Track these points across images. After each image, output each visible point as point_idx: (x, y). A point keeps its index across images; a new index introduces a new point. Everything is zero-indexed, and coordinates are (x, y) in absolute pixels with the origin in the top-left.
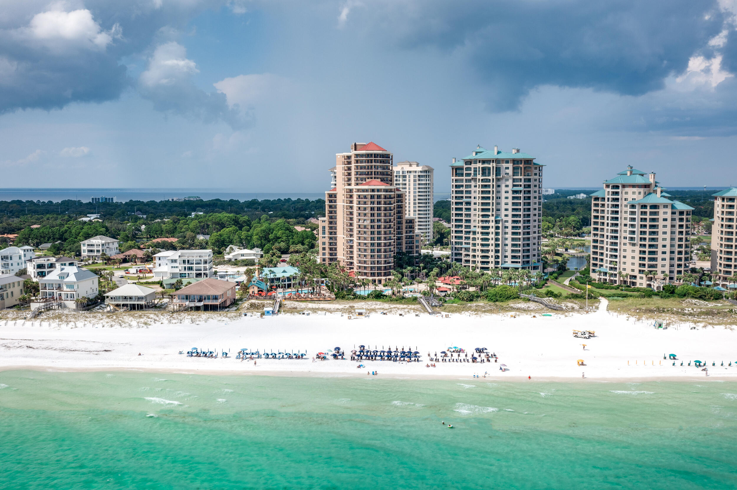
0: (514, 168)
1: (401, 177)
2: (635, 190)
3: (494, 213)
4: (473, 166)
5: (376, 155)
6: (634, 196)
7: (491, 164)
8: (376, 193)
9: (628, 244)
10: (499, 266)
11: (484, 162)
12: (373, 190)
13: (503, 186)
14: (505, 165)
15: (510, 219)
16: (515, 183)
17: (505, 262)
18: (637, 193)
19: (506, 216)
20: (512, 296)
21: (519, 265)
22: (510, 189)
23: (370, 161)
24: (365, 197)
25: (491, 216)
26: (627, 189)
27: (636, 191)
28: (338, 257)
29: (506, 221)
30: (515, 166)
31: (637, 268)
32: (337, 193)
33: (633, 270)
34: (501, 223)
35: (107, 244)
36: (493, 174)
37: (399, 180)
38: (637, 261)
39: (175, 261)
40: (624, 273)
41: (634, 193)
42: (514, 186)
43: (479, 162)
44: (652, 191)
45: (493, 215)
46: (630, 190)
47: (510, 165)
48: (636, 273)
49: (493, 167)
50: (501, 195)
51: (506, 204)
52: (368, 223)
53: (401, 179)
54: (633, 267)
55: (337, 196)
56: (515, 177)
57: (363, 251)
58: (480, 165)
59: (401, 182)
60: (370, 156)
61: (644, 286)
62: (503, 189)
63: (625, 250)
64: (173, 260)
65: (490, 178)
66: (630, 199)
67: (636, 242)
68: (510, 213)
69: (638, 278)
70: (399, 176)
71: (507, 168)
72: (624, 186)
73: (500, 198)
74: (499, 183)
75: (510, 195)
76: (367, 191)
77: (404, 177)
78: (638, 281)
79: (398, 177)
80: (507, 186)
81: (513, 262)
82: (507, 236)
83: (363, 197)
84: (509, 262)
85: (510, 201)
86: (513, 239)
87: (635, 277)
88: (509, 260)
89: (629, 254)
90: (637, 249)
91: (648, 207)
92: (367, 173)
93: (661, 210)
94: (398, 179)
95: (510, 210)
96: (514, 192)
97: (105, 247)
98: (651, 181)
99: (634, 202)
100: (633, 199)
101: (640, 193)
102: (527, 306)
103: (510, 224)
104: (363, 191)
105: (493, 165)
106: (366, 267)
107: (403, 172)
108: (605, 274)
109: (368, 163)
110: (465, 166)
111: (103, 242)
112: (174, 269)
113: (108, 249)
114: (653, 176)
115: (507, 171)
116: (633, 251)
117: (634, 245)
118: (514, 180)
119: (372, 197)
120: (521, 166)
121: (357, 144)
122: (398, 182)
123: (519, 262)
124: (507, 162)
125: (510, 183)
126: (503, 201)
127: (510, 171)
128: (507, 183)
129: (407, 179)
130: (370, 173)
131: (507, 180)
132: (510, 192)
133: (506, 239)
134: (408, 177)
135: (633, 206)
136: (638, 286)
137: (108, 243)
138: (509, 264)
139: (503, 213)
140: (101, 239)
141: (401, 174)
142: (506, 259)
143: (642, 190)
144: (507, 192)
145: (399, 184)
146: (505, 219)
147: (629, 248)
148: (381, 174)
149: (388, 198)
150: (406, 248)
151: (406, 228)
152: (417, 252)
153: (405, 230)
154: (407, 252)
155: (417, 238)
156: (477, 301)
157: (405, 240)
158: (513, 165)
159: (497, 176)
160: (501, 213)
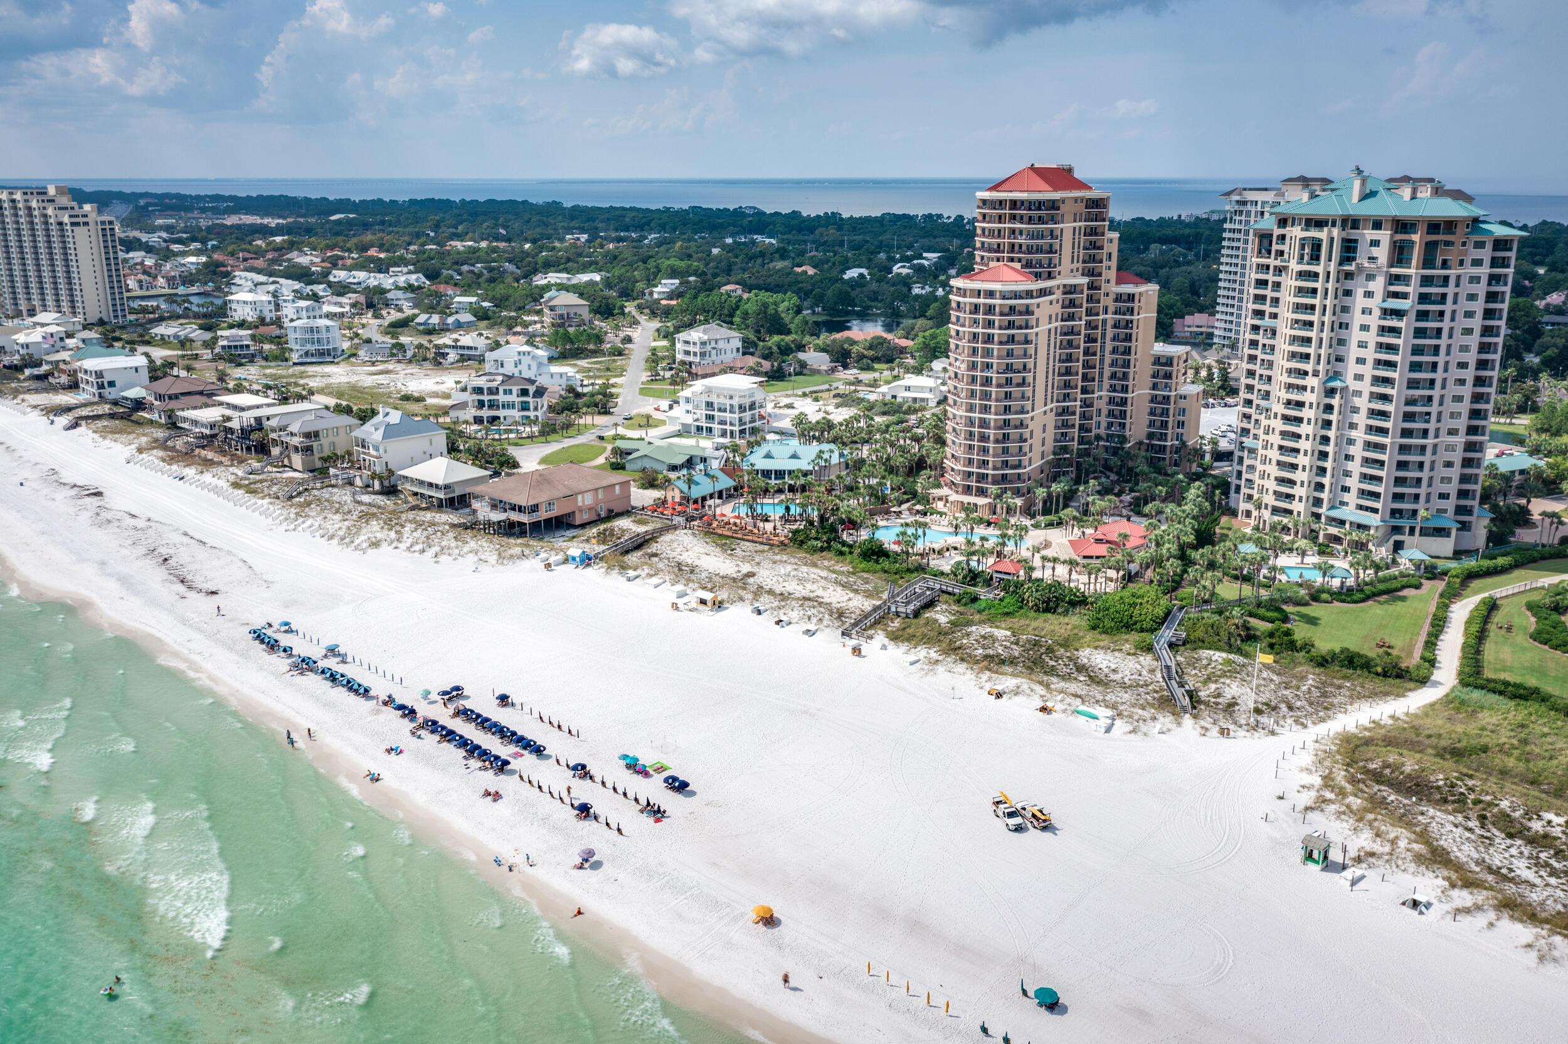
0: (1394, 245)
3: (1321, 368)
4: (1288, 232)
5: (1014, 204)
7: (1329, 229)
10: (1320, 511)
11: (1309, 223)
13: (1360, 292)
14: (1369, 234)
15: (1366, 387)
16: (1393, 288)
17: (1342, 503)
19: (1359, 377)
20: (1138, 626)
21: (1373, 520)
22: (1376, 303)
23: (1002, 218)
25: (1310, 374)
29: (1358, 393)
30: (1399, 237)
34: (1338, 396)
35: (713, 343)
36: (1329, 259)
39: (689, 401)
42: (1388, 295)
43: (1300, 223)
45: (1316, 374)
47: (1384, 236)
49: (1332, 239)
50: (1352, 318)
51: (1362, 345)
52: (963, 369)
56: (1392, 271)
58: (1297, 232)
60: (1003, 204)
62: (1359, 301)
64: (687, 398)
65: (1319, 269)
68: (1368, 371)
71: (1375, 243)
73: (1347, 328)
74: (1349, 284)
75: (1374, 321)
80: (1369, 294)
81: (1360, 507)
82: (1354, 434)
84: (1352, 506)
85: (1373, 338)
86: (1370, 445)
88: (1351, 498)
95: (1370, 362)
96: (1387, 313)
102: (1113, 666)
103: (1363, 403)
105: (1330, 232)
109: (1000, 222)
110: (1277, 232)
111: (706, 337)
112: (688, 415)
113: (714, 352)
115: (1375, 252)
118: (1391, 279)
120: (1416, 238)
123: (1375, 511)
124: (1377, 225)
125: (1378, 285)
126: (1356, 335)
127: (1382, 253)
128: (1372, 286)
130: (1001, 248)
131: (1370, 277)
132: (1377, 313)
133: (1351, 442)
137: (716, 341)
138: (1349, 513)
139: (1350, 368)
142: (1346, 497)
144: (1366, 311)
146: (1353, 385)
148: (1030, 250)
149: (1021, 313)
150: (1150, 426)
151: (1153, 377)
152: (1179, 437)
153: (1149, 381)
154: (1150, 436)
155: (1182, 403)
156: (1066, 613)
157: (1146, 406)
158: (1392, 236)
159: (1340, 264)
160: (1346, 368)
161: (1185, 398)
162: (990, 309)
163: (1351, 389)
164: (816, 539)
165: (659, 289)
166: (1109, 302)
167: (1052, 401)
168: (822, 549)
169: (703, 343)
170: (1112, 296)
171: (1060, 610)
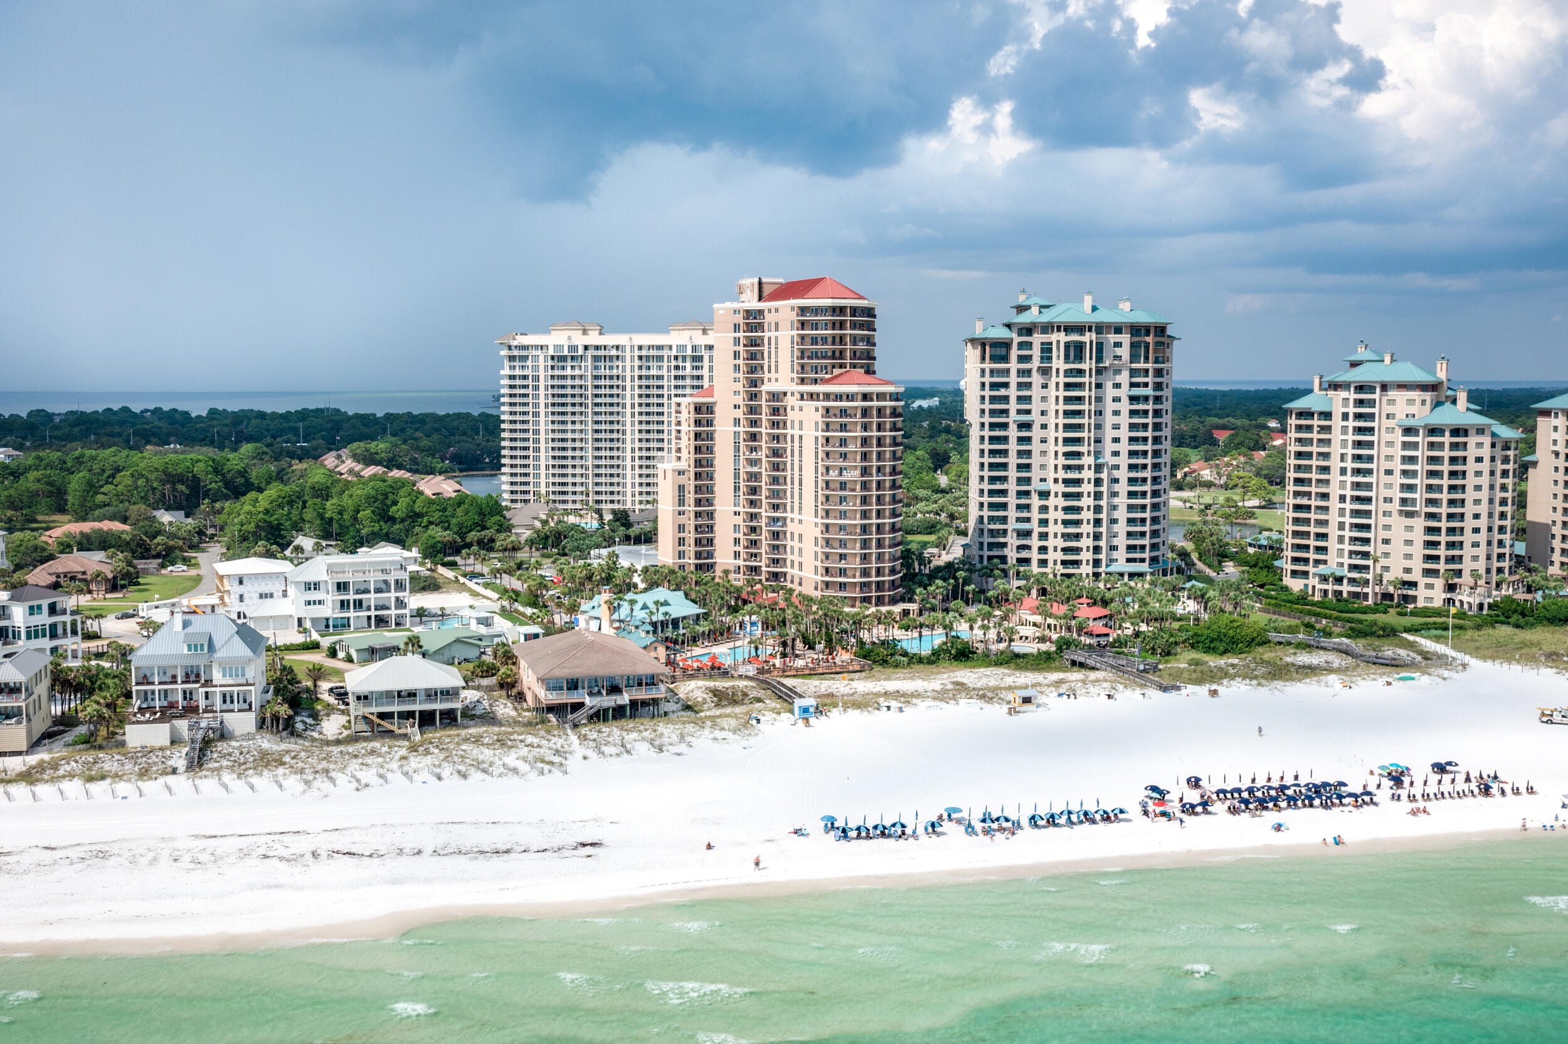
0: (1133, 345)
1: (688, 359)
2: (1415, 395)
3: (1092, 448)
4: (1037, 339)
5: (852, 311)
6: (1412, 410)
7: (1088, 334)
8: (875, 403)
9: (1395, 514)
10: (1100, 570)
11: (1069, 329)
12: (866, 397)
13: (1109, 385)
14: (1113, 338)
15: (1124, 461)
16: (1135, 380)
17: (1114, 561)
18: (1418, 402)
19: (1116, 454)
21: (1144, 567)
22: (1124, 392)
23: (837, 325)
24: (844, 412)
25: (1086, 454)
26: (1392, 394)
27: (1416, 398)
28: (717, 560)
29: (1117, 467)
30: (1136, 339)
31: (1418, 565)
32: (715, 403)
33: (1408, 571)
34: (1105, 470)
36: (1091, 359)
37: (684, 368)
38: (1418, 551)
39: (316, 586)
40: (1387, 576)
41: (1411, 402)
42: (1133, 385)
43: (1059, 330)
44: (1443, 399)
45: (1089, 453)
46: (1400, 396)
47: (1125, 338)
48: (1416, 576)
49: (1091, 342)
50: (1106, 406)
51: (1116, 427)
52: (853, 475)
53: (688, 365)
54: (1408, 564)
55: (717, 409)
56: (1134, 366)
57: (837, 544)
58: (1059, 338)
59: (688, 371)
60: (838, 311)
61: (1438, 603)
62: (1110, 392)
63: (1387, 527)
64: (310, 584)
65: (1085, 366)
66: (1400, 416)
67: (1418, 509)
68: (1124, 447)
69: (1421, 586)
70: (684, 358)
71: (1118, 345)
72: (1384, 387)
73: (1103, 414)
74: (1102, 379)
75: (1125, 406)
76: (850, 397)
77: (697, 359)
78: (1421, 593)
79: (680, 359)
80: (1117, 386)
81: (1129, 560)
82: (1117, 501)
83: (838, 413)
84: (1123, 560)
85: (1125, 420)
86: (1131, 508)
87: (1413, 585)
88: (1121, 555)
89: (1398, 534)
90: (1420, 523)
91: (1447, 434)
92: (830, 354)
93: (1472, 440)
94: (681, 364)
95: (1125, 440)
96: (1133, 399)
98: (1442, 375)
99: (1411, 422)
100: (1407, 416)
101: (1423, 402)
103: (1123, 474)
104: (839, 397)
105: (1089, 336)
106: (845, 584)
107: (694, 348)
108: (1339, 580)
109: (834, 329)
110: (1016, 339)
112: (312, 607)
114: (1444, 365)
115: (1119, 351)
116: (1409, 528)
117: (1410, 515)
118: (1133, 373)
119: (865, 412)
120: (1149, 339)
121: (764, 280)
122: (680, 373)
123: (1145, 560)
124: (1118, 330)
125: (1124, 378)
126: (1109, 420)
127: (1124, 352)
128: (1119, 379)
129: (706, 363)
130: (837, 354)
131: (1118, 372)
132: (1125, 400)
133: (1116, 508)
134: (706, 359)
135: (1408, 431)
136: (1421, 603)
138: (1122, 566)
139: (1109, 447)
141: (689, 352)
142: (1116, 554)
143: (1428, 396)
144: (1116, 400)
145: (683, 378)
146: (1113, 461)
147: (1398, 522)
158: (1131, 339)
159: (1097, 362)
160: (1104, 448)
163: (1110, 464)
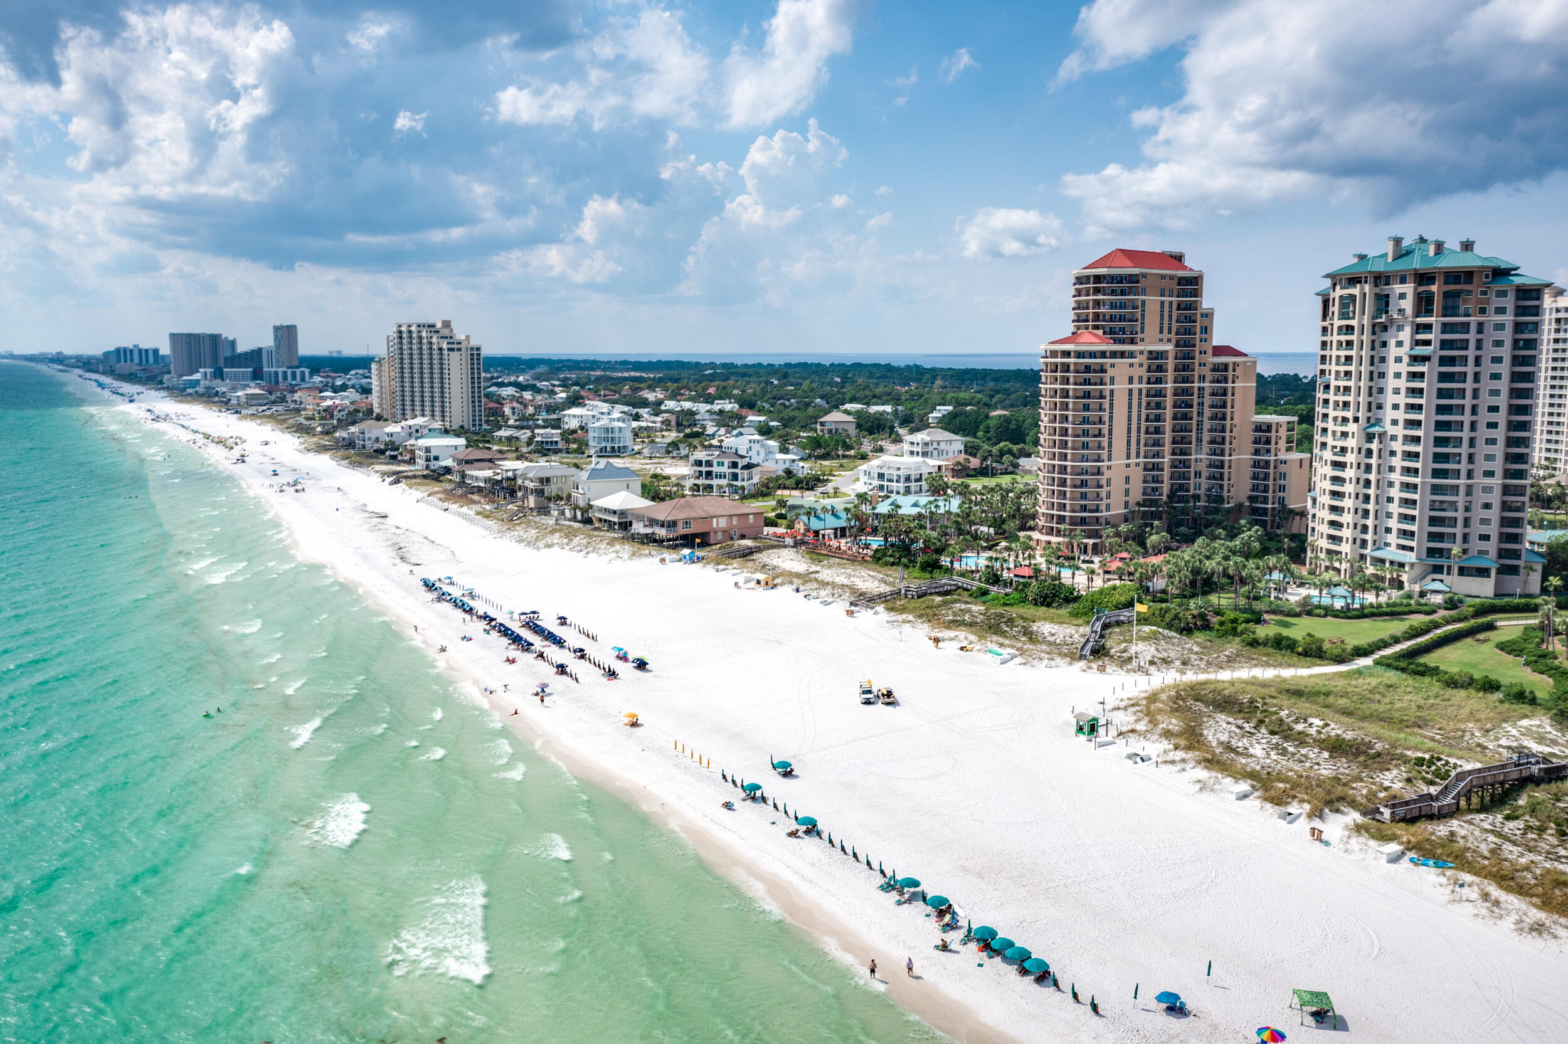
0: (1417, 297)
3: (1360, 415)
7: (1358, 286)
10: (1365, 552)
11: (1347, 282)
13: (1392, 343)
14: (1397, 288)
15: (1400, 431)
16: (1418, 337)
17: (1385, 544)
19: (1395, 422)
21: (1410, 557)
22: (1404, 351)
25: (1351, 420)
29: (1394, 438)
30: (1421, 289)
34: (1376, 441)
35: (935, 444)
42: (1415, 343)
43: (1341, 283)
45: (1356, 420)
47: (1409, 288)
49: (1365, 295)
50: (1387, 367)
51: (1396, 392)
58: (1339, 291)
62: (1393, 351)
65: (1354, 323)
68: (1402, 415)
71: (1402, 296)
73: (1384, 377)
74: (1383, 336)
75: (1405, 368)
80: (1400, 344)
81: (1399, 547)
82: (1392, 476)
84: (1393, 546)
85: (1404, 384)
86: (1406, 486)
88: (1393, 538)
95: (1402, 407)
96: (1414, 359)
97: (931, 448)
103: (1399, 447)
105: (1362, 289)
110: (1332, 295)
111: (928, 439)
115: (1403, 304)
118: (1416, 328)
120: (1434, 288)
123: (1411, 549)
124: (1403, 281)
125: (1406, 335)
126: (1391, 383)
127: (1408, 305)
128: (1401, 336)
131: (1400, 328)
132: (1406, 361)
133: (1390, 484)
137: (938, 443)
138: (1391, 553)
139: (1389, 414)
140: (928, 434)
144: (1398, 360)
146: (1391, 430)
148: (1112, 319)
149: (1095, 371)
150: (1253, 490)
151: (1255, 442)
152: (1282, 501)
153: (1251, 447)
154: (1251, 499)
155: (1282, 468)
156: (1060, 606)
157: (1248, 471)
158: (1415, 289)
159: (1373, 318)
160: (1384, 415)
161: (1285, 462)
162: (1066, 368)
163: (1389, 433)
164: (891, 556)
165: (934, 414)
166: (1206, 371)
167: (1138, 456)
168: (893, 564)
169: (926, 444)
170: (1209, 367)
171: (1055, 605)
